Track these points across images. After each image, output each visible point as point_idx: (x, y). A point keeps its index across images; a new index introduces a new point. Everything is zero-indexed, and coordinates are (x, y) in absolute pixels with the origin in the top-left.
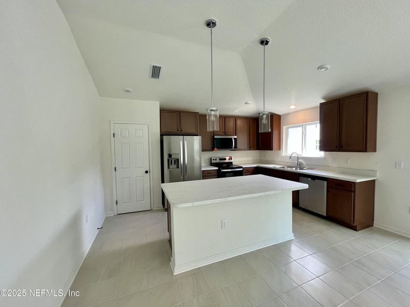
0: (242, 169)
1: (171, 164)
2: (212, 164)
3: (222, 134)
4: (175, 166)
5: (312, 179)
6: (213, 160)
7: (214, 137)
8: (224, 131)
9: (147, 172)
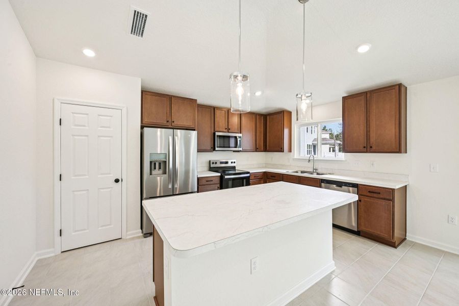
0: (248, 175)
1: (155, 168)
2: (211, 169)
3: (225, 131)
4: (161, 171)
5: (337, 186)
6: (213, 163)
7: (214, 134)
8: (227, 127)
9: (117, 181)
